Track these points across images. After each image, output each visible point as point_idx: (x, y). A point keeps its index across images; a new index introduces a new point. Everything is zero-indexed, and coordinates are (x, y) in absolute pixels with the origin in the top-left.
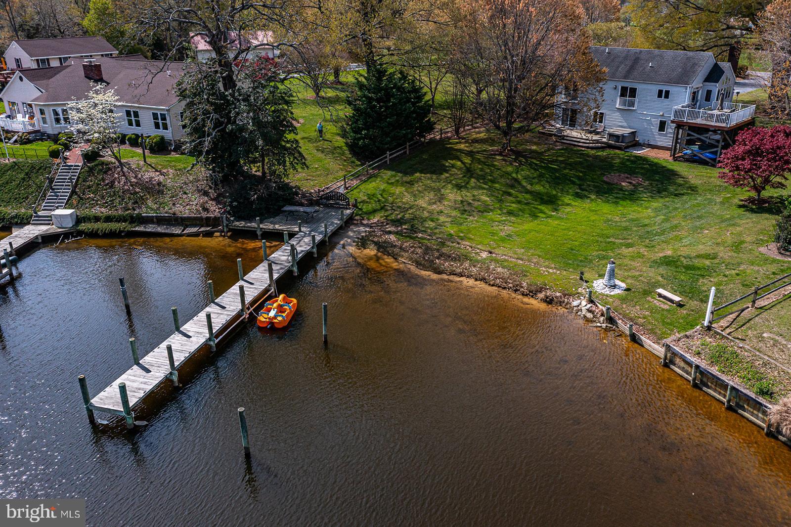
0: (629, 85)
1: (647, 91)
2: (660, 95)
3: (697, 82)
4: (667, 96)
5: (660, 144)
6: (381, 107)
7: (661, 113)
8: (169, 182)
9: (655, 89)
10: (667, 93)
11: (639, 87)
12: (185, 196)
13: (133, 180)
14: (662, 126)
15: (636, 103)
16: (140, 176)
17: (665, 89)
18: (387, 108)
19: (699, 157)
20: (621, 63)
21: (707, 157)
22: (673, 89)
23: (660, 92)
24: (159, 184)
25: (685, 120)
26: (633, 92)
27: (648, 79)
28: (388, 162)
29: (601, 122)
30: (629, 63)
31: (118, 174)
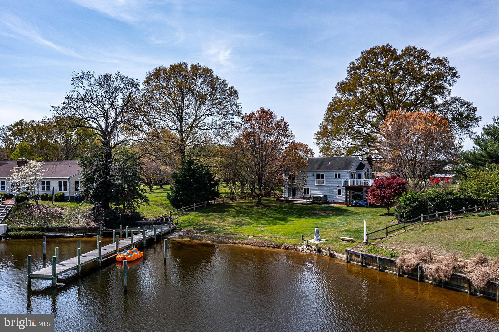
0: (321, 173)
1: (329, 175)
2: (336, 177)
3: (353, 169)
4: (339, 177)
5: (340, 201)
6: (191, 179)
7: (338, 185)
8: (67, 213)
9: (333, 173)
10: (339, 175)
11: (325, 173)
12: (76, 219)
13: (45, 211)
14: (339, 192)
15: (325, 182)
16: (49, 210)
17: (338, 173)
18: (194, 179)
19: (359, 204)
20: (315, 163)
21: (363, 203)
22: (342, 173)
23: (336, 175)
24: (60, 213)
25: (349, 185)
26: (323, 176)
27: (329, 169)
28: (194, 209)
29: (308, 193)
30: (319, 163)
31: (36, 208)
